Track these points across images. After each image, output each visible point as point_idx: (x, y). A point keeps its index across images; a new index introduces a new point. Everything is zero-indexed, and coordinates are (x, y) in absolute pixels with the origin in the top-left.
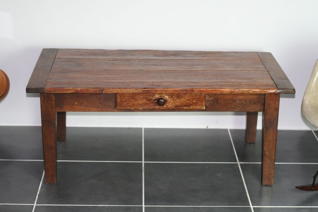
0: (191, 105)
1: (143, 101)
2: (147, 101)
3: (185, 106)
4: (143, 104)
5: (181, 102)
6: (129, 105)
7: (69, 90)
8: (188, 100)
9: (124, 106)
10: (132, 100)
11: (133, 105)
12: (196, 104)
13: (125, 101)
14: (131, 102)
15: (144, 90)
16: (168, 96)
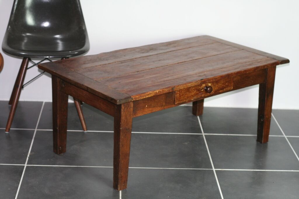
0: (225, 88)
1: (194, 92)
2: (197, 91)
3: (221, 90)
4: (194, 95)
5: (219, 87)
6: (185, 98)
7: (150, 94)
8: (223, 84)
9: (181, 100)
10: (187, 93)
11: (188, 97)
12: (227, 86)
13: (183, 95)
14: (186, 95)
15: (202, 82)
16: (211, 83)
